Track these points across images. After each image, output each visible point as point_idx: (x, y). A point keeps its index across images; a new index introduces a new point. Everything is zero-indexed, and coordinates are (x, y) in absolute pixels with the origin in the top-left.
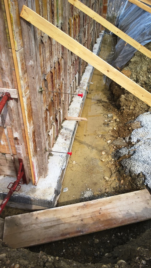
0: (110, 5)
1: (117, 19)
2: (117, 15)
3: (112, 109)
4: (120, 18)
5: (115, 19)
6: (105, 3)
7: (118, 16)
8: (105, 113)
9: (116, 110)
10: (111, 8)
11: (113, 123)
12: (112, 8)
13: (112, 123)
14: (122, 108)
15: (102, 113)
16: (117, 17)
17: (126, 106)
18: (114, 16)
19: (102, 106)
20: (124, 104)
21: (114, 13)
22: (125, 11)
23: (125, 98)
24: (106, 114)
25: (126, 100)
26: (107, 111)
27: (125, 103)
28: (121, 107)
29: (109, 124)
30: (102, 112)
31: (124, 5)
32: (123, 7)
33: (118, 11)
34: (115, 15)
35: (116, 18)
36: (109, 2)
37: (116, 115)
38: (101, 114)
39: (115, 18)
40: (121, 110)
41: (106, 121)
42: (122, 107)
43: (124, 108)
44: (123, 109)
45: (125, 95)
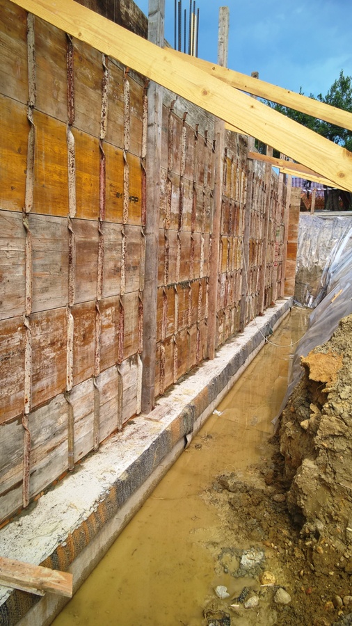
0: (306, 246)
1: (324, 272)
2: (324, 264)
3: (265, 527)
4: (331, 271)
5: (319, 274)
6: (290, 238)
7: (326, 267)
8: (232, 542)
9: (285, 532)
10: (307, 251)
11: (257, 609)
12: (311, 250)
13: (251, 615)
14: (308, 527)
15: (214, 544)
16: (325, 269)
17: (330, 517)
18: (315, 266)
19: (227, 507)
20: (319, 506)
21: (315, 260)
22: (343, 257)
23: (320, 479)
24: (232, 550)
25: (327, 487)
26: (241, 536)
27: (320, 501)
28: (306, 521)
29: (236, 614)
30: (217, 538)
31: (340, 245)
32: (338, 249)
33: (326, 257)
34: (320, 264)
35: (321, 271)
36: (304, 240)
37: (284, 560)
38: (212, 549)
39: (318, 270)
40: (306, 537)
41: (222, 591)
42: (312, 521)
43: (321, 526)
44: (317, 535)
45: (320, 459)
